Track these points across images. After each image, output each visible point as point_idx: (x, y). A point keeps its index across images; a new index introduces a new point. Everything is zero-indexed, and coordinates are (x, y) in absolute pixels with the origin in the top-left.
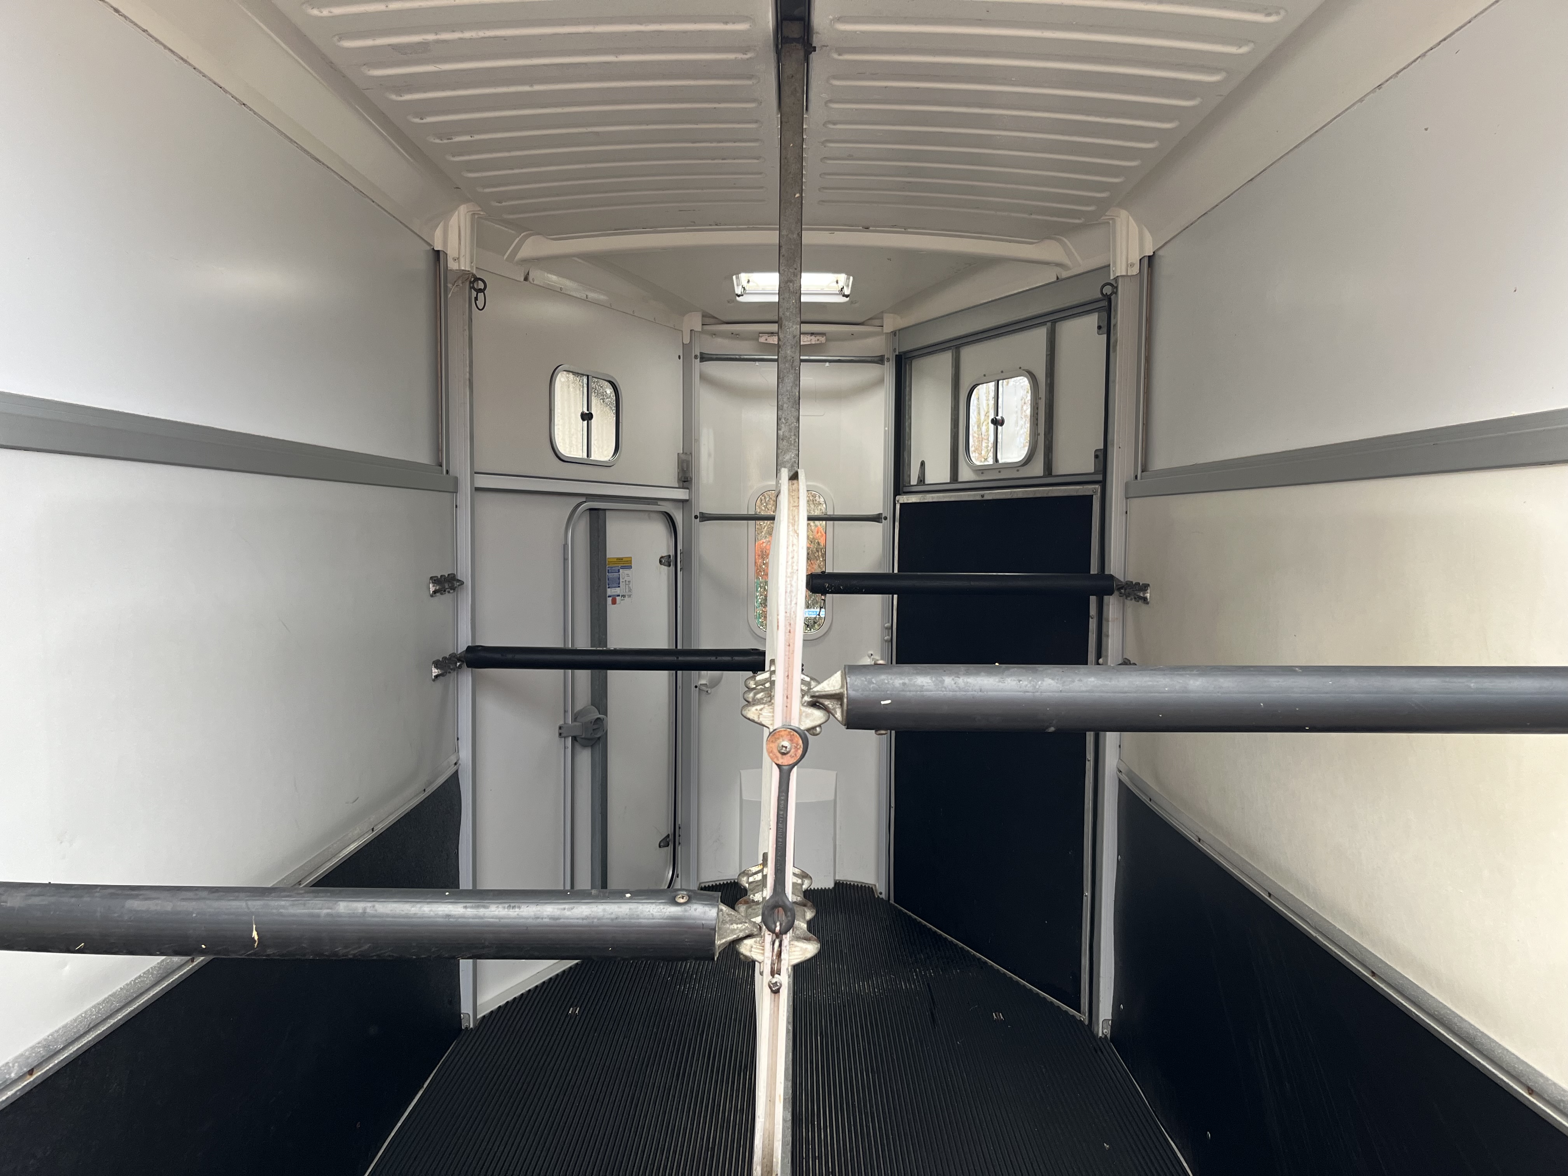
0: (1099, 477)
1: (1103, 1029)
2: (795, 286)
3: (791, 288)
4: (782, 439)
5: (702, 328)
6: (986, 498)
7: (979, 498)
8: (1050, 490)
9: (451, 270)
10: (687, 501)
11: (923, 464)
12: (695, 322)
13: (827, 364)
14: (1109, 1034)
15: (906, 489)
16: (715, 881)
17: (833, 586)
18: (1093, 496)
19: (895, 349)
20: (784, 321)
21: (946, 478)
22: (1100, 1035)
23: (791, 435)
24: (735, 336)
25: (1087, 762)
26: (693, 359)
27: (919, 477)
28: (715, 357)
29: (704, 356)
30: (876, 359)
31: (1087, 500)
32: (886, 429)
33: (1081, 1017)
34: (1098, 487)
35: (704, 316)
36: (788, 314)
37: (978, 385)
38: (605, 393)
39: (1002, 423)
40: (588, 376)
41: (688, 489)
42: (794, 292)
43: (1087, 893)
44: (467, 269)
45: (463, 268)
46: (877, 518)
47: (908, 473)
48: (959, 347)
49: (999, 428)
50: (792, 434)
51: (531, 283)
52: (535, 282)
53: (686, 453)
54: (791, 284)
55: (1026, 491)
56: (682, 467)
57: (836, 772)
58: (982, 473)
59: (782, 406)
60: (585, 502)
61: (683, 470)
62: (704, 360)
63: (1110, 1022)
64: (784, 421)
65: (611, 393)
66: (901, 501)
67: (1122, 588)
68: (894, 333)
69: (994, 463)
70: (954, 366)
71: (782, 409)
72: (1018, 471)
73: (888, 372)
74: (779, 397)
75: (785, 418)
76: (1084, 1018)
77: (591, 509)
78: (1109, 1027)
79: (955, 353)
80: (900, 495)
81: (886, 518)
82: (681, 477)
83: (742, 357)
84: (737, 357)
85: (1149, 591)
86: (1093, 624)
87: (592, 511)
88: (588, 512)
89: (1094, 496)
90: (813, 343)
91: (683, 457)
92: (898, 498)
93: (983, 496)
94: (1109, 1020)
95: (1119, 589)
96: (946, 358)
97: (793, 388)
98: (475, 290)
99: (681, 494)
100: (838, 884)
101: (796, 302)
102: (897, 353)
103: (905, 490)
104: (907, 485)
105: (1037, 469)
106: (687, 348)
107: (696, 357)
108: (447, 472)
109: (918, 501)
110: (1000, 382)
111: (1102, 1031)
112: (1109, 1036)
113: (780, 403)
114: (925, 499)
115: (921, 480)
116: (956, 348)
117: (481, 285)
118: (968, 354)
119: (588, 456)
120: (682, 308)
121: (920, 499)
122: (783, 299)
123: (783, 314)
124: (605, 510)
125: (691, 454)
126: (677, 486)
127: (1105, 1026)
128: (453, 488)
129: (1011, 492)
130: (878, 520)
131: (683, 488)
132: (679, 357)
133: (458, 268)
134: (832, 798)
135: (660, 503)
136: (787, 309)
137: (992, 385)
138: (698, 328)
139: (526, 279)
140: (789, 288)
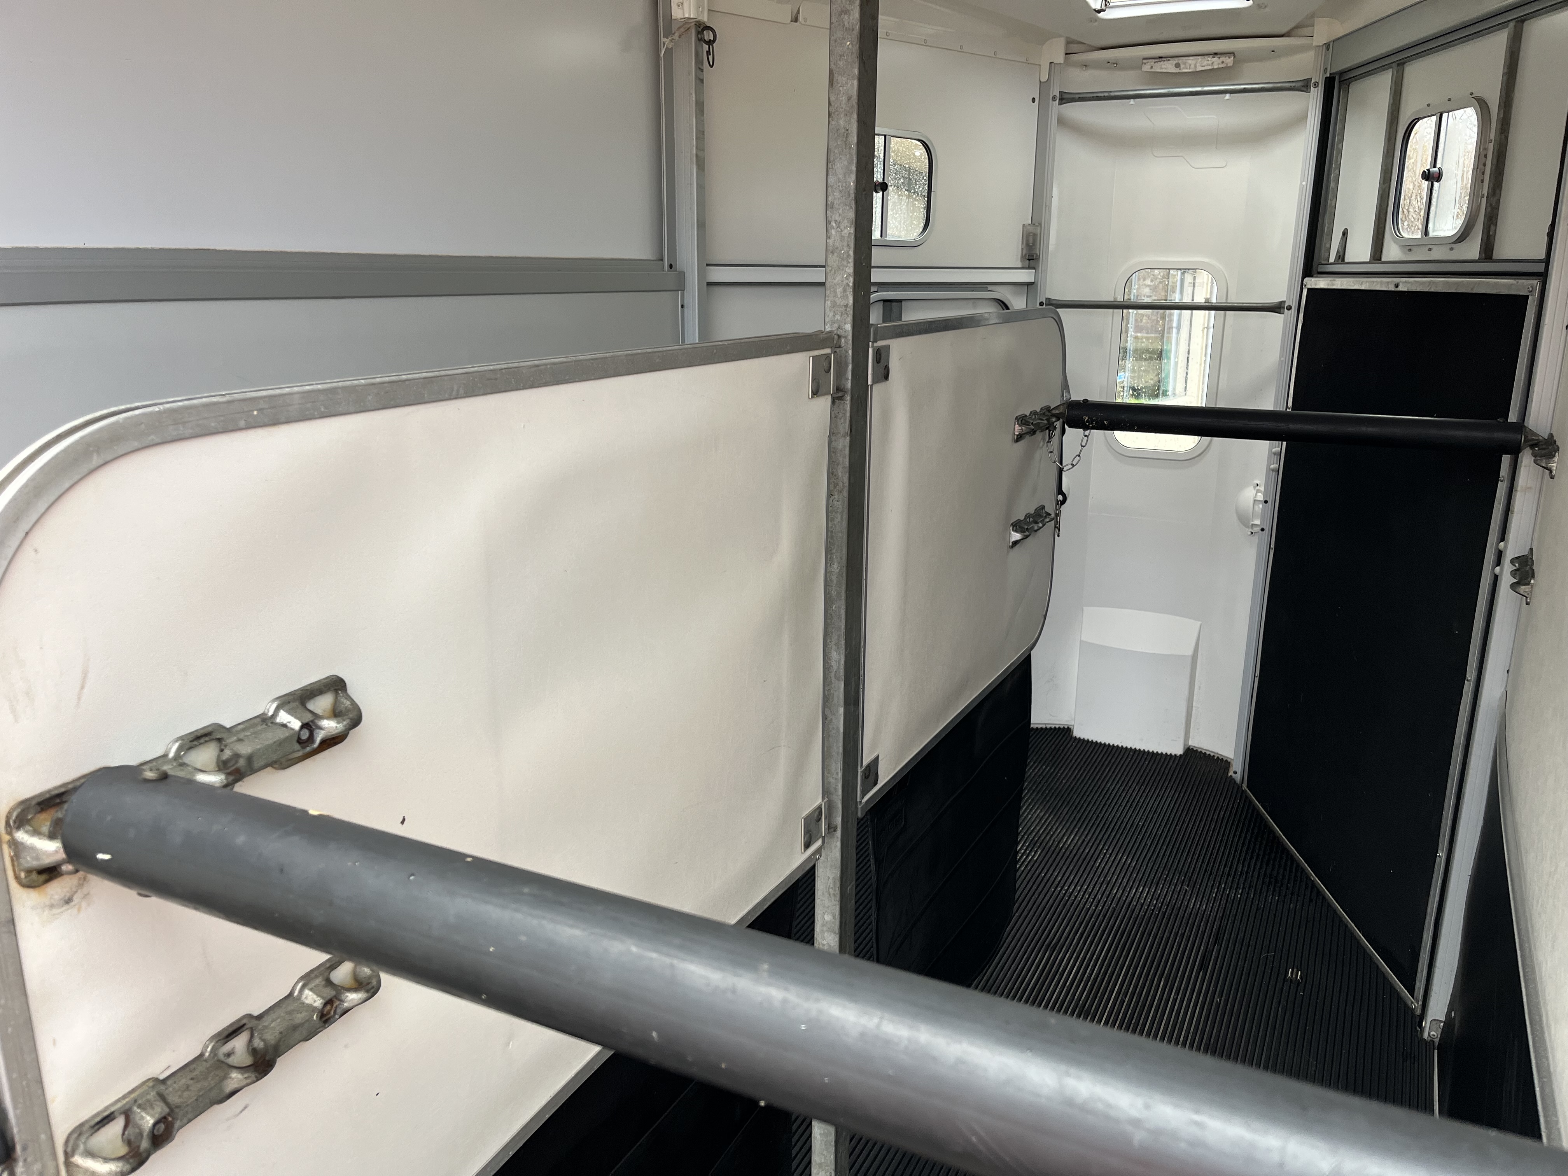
0: (1541, 268)
1: (1431, 1030)
2: (851, 18)
3: (846, 23)
4: (832, 252)
5: (1066, 59)
6: (1402, 288)
7: (1392, 288)
8: (1477, 282)
9: (676, 19)
10: (1032, 284)
11: (1345, 233)
12: (1055, 52)
13: (1228, 96)
14: (1438, 1039)
15: (1322, 269)
16: (1046, 724)
17: (1094, 421)
18: (1527, 297)
19: (1326, 69)
20: (836, 75)
21: (1366, 256)
22: (1426, 1036)
23: (843, 246)
24: (1114, 65)
25: (1466, 681)
26: (1051, 101)
27: (1338, 252)
28: (1077, 96)
29: (1065, 96)
30: (1298, 85)
31: (1523, 300)
32: (1304, 183)
33: (1412, 1003)
34: (1536, 283)
35: (1069, 42)
36: (841, 63)
37: (1419, 119)
38: (912, 156)
39: (1439, 177)
40: (885, 136)
41: (1034, 268)
42: (849, 29)
43: (1442, 854)
44: (692, 17)
45: (687, 16)
46: (1277, 308)
47: (1328, 245)
48: (1404, 63)
49: (1436, 184)
50: (845, 244)
51: (801, 23)
52: (808, 23)
53: (1034, 224)
54: (846, 17)
55: (1447, 282)
56: (1027, 241)
57: (1200, 622)
58: (1410, 250)
59: (833, 203)
60: (877, 292)
61: (1027, 245)
62: (1064, 101)
63: (1442, 1024)
64: (834, 225)
65: (921, 155)
66: (1309, 286)
67: (1536, 445)
68: (1327, 46)
69: (1422, 237)
70: (1393, 91)
71: (832, 208)
72: (1451, 249)
73: (1313, 102)
74: (829, 189)
75: (836, 221)
76: (1416, 1005)
77: (885, 301)
78: (1440, 1030)
79: (1395, 73)
80: (1311, 276)
81: (1289, 308)
82: (1025, 255)
83: (1112, 94)
84: (1106, 94)
85: (1556, 459)
86: (1502, 489)
87: (886, 303)
88: (881, 304)
89: (1530, 298)
90: (1216, 67)
91: (1031, 229)
92: (1306, 279)
93: (1397, 286)
94: (1441, 1021)
95: (1532, 446)
96: (1385, 79)
97: (847, 176)
98: (706, 42)
99: (1026, 276)
100: (1190, 752)
101: (851, 44)
102: (1328, 75)
103: (1320, 270)
104: (1323, 262)
105: (1472, 250)
106: (1044, 86)
107: (1054, 98)
108: (671, 266)
109: (1326, 287)
110: (1445, 116)
111: (1429, 1033)
112: (1437, 1040)
113: (830, 198)
114: (1333, 285)
115: (1341, 257)
116: (1398, 65)
117: (707, 35)
118: (1414, 71)
119: (881, 236)
120: (1041, 37)
121: (1328, 285)
122: (836, 41)
123: (835, 64)
124: (900, 301)
125: (1040, 224)
126: (1020, 266)
127: (1434, 1027)
128: (680, 286)
129: (1430, 282)
130: (1277, 310)
131: (1029, 268)
132: (1034, 100)
133: (682, 17)
134: (1190, 652)
135: (990, 288)
136: (841, 56)
137: (1434, 119)
138: (1060, 59)
139: (796, 20)
140: (843, 22)
